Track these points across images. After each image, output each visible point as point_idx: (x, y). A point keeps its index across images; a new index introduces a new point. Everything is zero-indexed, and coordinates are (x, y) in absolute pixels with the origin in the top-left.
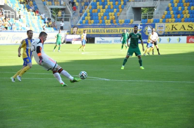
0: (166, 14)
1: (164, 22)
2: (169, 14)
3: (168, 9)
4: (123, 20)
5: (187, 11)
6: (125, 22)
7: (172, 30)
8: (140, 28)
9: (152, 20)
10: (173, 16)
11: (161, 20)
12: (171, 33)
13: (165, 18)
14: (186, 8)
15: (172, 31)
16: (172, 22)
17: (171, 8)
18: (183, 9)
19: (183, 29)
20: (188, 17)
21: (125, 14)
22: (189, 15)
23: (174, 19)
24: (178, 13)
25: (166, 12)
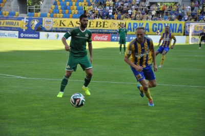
0: (53, 8)
1: (52, 16)
2: (56, 8)
3: (55, 4)
4: (7, 12)
5: (75, 7)
6: (9, 14)
7: (60, 25)
8: (26, 22)
9: (39, 14)
10: (61, 11)
11: (49, 14)
12: (58, 29)
13: (53, 13)
14: (74, 3)
15: (60, 27)
16: (60, 17)
17: (58, 3)
18: (71, 5)
19: (71, 25)
20: (76, 13)
21: (10, 5)
22: (77, 11)
23: (62, 15)
24: (66, 8)
25: (53, 6)
